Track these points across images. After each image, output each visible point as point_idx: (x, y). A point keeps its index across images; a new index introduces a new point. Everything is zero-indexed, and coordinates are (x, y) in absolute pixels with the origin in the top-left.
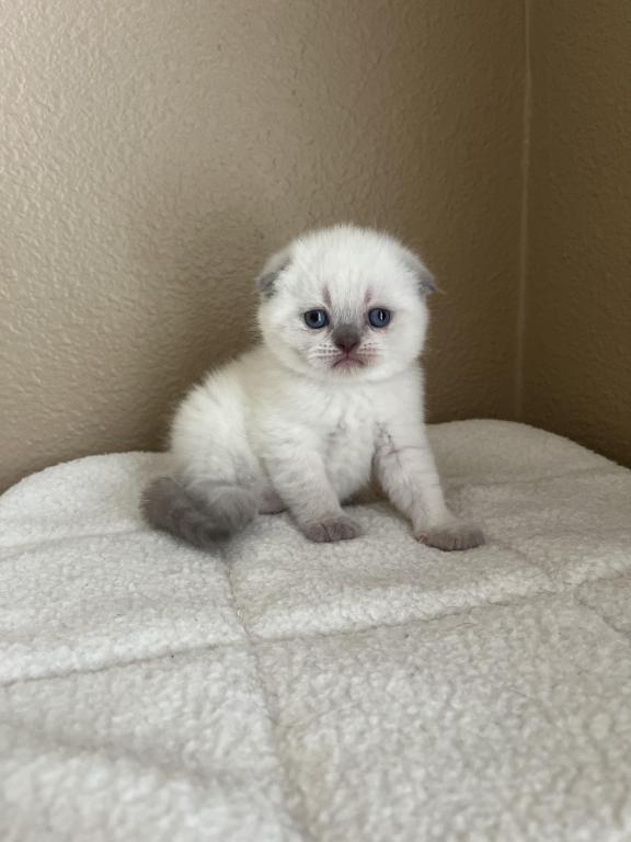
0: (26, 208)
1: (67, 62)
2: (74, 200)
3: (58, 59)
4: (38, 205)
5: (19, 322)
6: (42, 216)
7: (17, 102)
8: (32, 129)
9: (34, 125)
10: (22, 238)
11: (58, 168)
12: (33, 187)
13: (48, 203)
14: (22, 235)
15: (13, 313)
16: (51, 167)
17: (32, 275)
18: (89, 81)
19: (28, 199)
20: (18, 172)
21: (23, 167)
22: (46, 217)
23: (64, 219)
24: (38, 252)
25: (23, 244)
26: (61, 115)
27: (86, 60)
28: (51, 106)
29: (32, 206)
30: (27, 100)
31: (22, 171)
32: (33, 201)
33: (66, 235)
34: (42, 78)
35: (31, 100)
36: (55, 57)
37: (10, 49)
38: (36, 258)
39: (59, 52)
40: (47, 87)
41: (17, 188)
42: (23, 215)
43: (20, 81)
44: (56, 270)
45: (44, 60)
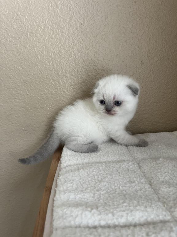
0: (73, 55)
1: (88, 8)
2: (87, 52)
3: (85, 7)
4: (76, 54)
5: (68, 90)
6: (77, 57)
7: (72, 21)
8: (76, 31)
9: (77, 29)
10: (71, 64)
11: (82, 42)
12: (75, 48)
13: (79, 54)
14: (71, 63)
15: (67, 87)
16: (81, 42)
17: (73, 76)
18: (94, 14)
19: (73, 52)
20: (71, 44)
21: (73, 42)
22: (78, 58)
23: (83, 58)
24: (75, 68)
25: (71, 66)
26: (85, 26)
27: (93, 7)
28: (82, 22)
29: (75, 54)
30: (75, 21)
31: (73, 43)
32: (75, 53)
33: (84, 63)
34: (80, 14)
35: (76, 21)
36: (84, 6)
37: (71, 4)
38: (74, 71)
39: (85, 5)
40: (81, 17)
41: (71, 49)
42: (72, 57)
43: (73, 14)
44: (80, 74)
45: (81, 7)
